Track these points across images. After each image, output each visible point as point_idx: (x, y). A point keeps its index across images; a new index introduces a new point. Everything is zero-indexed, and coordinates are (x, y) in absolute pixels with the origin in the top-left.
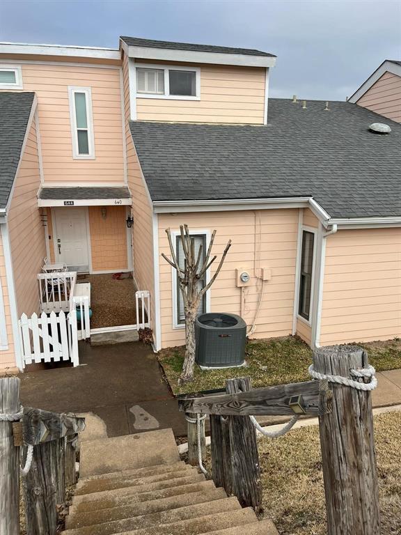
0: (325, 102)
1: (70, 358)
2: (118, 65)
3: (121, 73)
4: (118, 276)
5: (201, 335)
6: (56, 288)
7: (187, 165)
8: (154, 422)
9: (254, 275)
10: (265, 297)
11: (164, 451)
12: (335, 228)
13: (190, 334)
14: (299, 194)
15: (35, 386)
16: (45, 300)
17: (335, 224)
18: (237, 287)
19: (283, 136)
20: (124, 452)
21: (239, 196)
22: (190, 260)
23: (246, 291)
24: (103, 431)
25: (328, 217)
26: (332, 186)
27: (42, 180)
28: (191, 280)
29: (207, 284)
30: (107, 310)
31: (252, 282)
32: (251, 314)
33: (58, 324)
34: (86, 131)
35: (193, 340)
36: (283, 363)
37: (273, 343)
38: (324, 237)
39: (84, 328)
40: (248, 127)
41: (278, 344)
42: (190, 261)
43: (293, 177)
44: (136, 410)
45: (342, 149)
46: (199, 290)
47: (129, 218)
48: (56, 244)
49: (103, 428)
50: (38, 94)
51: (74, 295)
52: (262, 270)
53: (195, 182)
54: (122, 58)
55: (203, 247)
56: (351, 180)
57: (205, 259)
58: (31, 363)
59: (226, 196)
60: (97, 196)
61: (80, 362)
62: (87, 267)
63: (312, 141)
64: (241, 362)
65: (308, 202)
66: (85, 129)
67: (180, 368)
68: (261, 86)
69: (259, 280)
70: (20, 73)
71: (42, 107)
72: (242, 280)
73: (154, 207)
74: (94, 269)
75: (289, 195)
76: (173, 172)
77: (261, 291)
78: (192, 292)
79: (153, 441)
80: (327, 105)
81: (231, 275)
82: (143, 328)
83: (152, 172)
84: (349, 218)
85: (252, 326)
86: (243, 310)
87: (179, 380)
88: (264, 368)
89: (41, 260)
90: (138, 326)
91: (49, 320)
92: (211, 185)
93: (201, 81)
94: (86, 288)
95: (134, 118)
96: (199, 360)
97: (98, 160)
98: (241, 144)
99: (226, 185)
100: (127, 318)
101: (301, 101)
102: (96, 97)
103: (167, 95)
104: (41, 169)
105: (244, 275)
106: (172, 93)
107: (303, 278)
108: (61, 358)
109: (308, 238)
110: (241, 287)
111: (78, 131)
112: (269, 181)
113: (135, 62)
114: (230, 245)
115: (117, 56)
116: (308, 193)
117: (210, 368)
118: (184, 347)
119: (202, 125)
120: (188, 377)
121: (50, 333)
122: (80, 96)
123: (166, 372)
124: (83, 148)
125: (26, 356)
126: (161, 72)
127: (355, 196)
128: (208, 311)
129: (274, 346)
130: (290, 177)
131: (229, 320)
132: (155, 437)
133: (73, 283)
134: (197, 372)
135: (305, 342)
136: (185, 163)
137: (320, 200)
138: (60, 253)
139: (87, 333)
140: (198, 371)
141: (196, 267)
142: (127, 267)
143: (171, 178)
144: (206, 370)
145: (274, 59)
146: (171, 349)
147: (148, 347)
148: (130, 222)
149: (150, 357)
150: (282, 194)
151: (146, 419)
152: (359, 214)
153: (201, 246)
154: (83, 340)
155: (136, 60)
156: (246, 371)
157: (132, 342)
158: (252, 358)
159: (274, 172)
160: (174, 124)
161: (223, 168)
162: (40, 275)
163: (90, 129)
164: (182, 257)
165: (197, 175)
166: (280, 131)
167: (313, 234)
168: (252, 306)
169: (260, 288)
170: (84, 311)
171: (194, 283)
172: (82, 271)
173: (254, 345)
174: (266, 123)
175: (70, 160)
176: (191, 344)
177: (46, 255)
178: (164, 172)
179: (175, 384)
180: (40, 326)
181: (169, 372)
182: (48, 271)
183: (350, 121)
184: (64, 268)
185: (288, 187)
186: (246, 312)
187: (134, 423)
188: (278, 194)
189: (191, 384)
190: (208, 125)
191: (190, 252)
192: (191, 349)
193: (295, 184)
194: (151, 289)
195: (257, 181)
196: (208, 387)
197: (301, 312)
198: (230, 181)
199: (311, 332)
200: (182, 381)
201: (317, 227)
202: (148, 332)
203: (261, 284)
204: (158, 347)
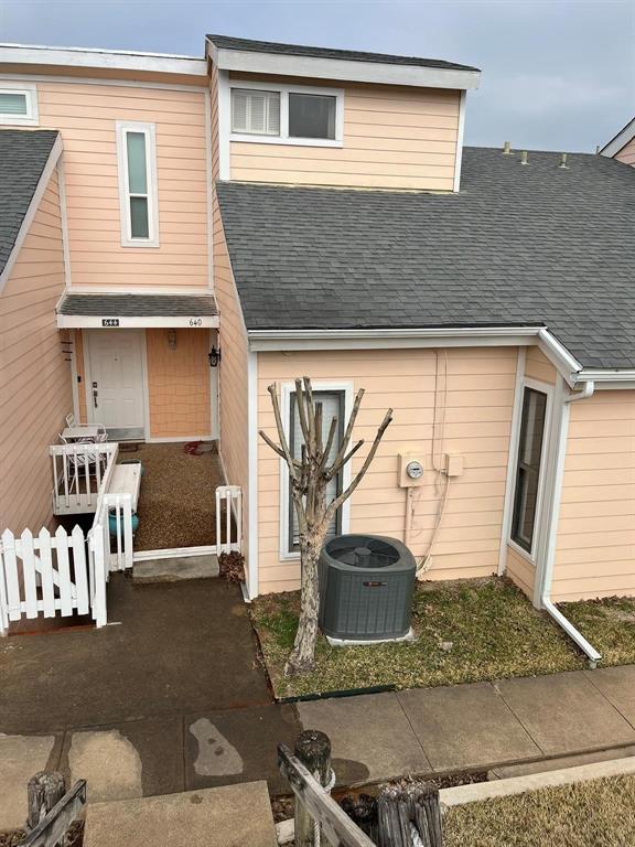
0: (561, 154)
1: (90, 609)
2: (202, 84)
3: (207, 100)
4: (193, 448)
5: (330, 584)
6: (82, 470)
7: (314, 262)
8: (233, 762)
9: (433, 466)
10: (450, 507)
11: (247, 836)
12: (590, 387)
13: (310, 584)
14: (520, 320)
15: (22, 667)
16: (61, 491)
17: (591, 380)
18: (399, 486)
19: (488, 213)
20: (170, 834)
21: (407, 322)
22: (313, 446)
23: (416, 494)
24: (134, 775)
25: (577, 367)
26: (581, 307)
27: (68, 282)
28: (313, 483)
29: (345, 489)
30: (167, 514)
31: (429, 478)
32: (426, 535)
33: (71, 550)
34: (145, 199)
35: (315, 595)
36: (481, 636)
37: (460, 592)
38: (567, 402)
39: (123, 551)
40: (425, 196)
41: (472, 591)
42: (312, 448)
43: (508, 288)
44: (203, 729)
45: (596, 238)
46: (328, 501)
47: (214, 350)
48: (89, 390)
50: (64, 133)
51: (107, 491)
52: (447, 457)
53: (328, 294)
54: (210, 72)
55: (338, 422)
56: (616, 295)
58: (19, 618)
59: (384, 322)
60: (160, 311)
61: (110, 617)
62: (142, 431)
63: (541, 223)
64: (404, 631)
65: (538, 337)
66: (144, 195)
67: (288, 640)
68: (451, 123)
69: (440, 476)
70: (35, 98)
71: (69, 157)
72: (409, 475)
73: (251, 340)
74: (153, 434)
75: (500, 321)
76: (289, 274)
77: (444, 495)
78: (316, 504)
79: (229, 810)
80: (564, 160)
81: (389, 464)
82: (228, 553)
83: (251, 274)
84: (617, 369)
85: (424, 558)
86: (408, 528)
87: (287, 665)
88: (447, 645)
89: (59, 420)
90: (219, 549)
91: (54, 543)
92: (357, 300)
93: (345, 112)
94: (131, 474)
95: (225, 177)
96: (327, 624)
97: (164, 248)
98: (412, 225)
99: (385, 300)
100: (201, 532)
101: (516, 151)
102: (164, 140)
103: (285, 138)
104: (67, 264)
105: (414, 466)
106: (293, 133)
107: (521, 473)
108: (75, 610)
109: (534, 403)
110: (407, 488)
111: (131, 198)
112: (465, 294)
113: (231, 78)
114: (390, 420)
115: (200, 69)
116: (537, 319)
117: (347, 641)
118: (298, 593)
119: (345, 192)
120: (302, 662)
121: (55, 566)
122: (135, 138)
123: (263, 646)
124: (140, 227)
125: (11, 606)
126: (275, 96)
127: (626, 325)
128: (346, 530)
129: (463, 596)
130: (503, 288)
131: (384, 551)
132: (233, 800)
133: (110, 461)
134: (321, 648)
135: (521, 592)
136: (312, 259)
137: (560, 332)
138: (96, 405)
139: (127, 558)
140: (324, 647)
141: (324, 458)
142: (209, 433)
143: (284, 287)
144: (338, 647)
145: (476, 74)
146: (275, 597)
147: (236, 589)
148: (215, 356)
149: (238, 611)
150: (489, 320)
151: (219, 752)
153: (334, 421)
154: (121, 571)
155: (233, 75)
156: (413, 650)
157: (206, 578)
158: (425, 623)
159: (472, 277)
160: (295, 189)
161: (380, 269)
162: (54, 448)
163: (151, 196)
164: (300, 440)
165: (332, 282)
166: (482, 204)
167: (545, 395)
168: (428, 522)
169: (441, 489)
170: (122, 519)
171: (319, 488)
172: (131, 438)
173: (427, 594)
174: (457, 189)
175: (116, 247)
176: (311, 602)
177: (71, 410)
178: (272, 275)
179: (280, 673)
180: (37, 552)
181: (270, 647)
182: (72, 441)
184: (100, 432)
185: (499, 306)
186: (414, 534)
187: (194, 759)
188: (481, 319)
189: (308, 676)
190: (356, 192)
191: (313, 431)
192: (310, 609)
193: (513, 300)
194: (243, 483)
195: (443, 294)
196: (341, 684)
197: (515, 536)
198: (394, 294)
199: (534, 575)
200: (292, 669)
201: (553, 384)
202: (236, 561)
203: (444, 482)
204: (253, 591)
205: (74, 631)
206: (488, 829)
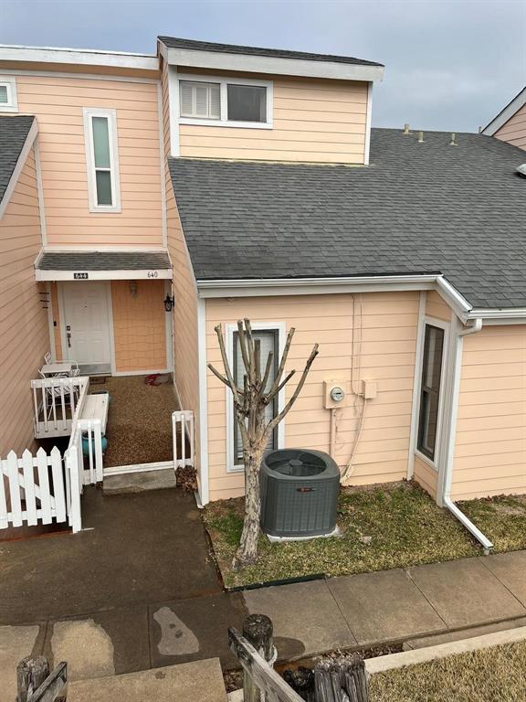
0: (451, 133)
1: (67, 518)
2: (154, 77)
3: (159, 90)
4: (152, 379)
5: (269, 490)
6: (58, 400)
7: (251, 224)
8: (191, 643)
9: (352, 390)
10: (367, 424)
12: (479, 324)
13: (253, 492)
14: (421, 269)
15: (9, 568)
16: (41, 418)
17: (480, 317)
18: (325, 408)
19: (393, 182)
21: (328, 272)
23: (339, 414)
25: (468, 307)
26: (470, 258)
27: (45, 241)
28: (254, 407)
29: (280, 412)
30: (131, 436)
31: (349, 401)
32: (346, 449)
33: (50, 468)
34: (109, 172)
35: (257, 501)
36: (395, 531)
37: (378, 493)
38: (461, 336)
39: (94, 467)
40: (341, 168)
41: (386, 494)
42: (253, 377)
43: (410, 244)
44: (165, 616)
45: (480, 201)
46: (266, 421)
47: (168, 298)
48: (63, 332)
49: (107, 651)
50: (39, 118)
51: (81, 417)
52: (364, 383)
53: (263, 250)
54: (161, 67)
55: (273, 356)
56: (498, 248)
57: (277, 374)
58: (6, 526)
59: (310, 272)
60: (123, 266)
61: (84, 525)
62: (109, 366)
63: (436, 189)
64: (331, 529)
65: (435, 283)
66: (107, 169)
67: (235, 539)
68: (361, 109)
69: (358, 399)
70: (14, 89)
71: (44, 138)
72: (333, 399)
73: (200, 289)
74: (118, 368)
75: (405, 270)
76: (230, 234)
77: (361, 414)
78: (257, 424)
79: (188, 683)
80: (453, 139)
81: (317, 390)
82: (184, 467)
83: (199, 234)
84: (500, 308)
85: (346, 467)
86: (333, 442)
87: (234, 560)
88: (367, 539)
89: (39, 358)
90: (176, 463)
91: (36, 462)
92: (287, 255)
93: (274, 100)
94: (100, 403)
95: (175, 153)
96: (267, 525)
97: (126, 213)
98: (331, 192)
99: (310, 254)
100: (160, 450)
101: (414, 131)
102: (124, 124)
103: (224, 121)
104: (43, 227)
105: (337, 391)
106: (231, 117)
107: (424, 395)
108: (54, 519)
109: (434, 337)
110: (331, 409)
111: (97, 172)
112: (376, 249)
113: (178, 72)
114: (317, 353)
115: (153, 64)
116: (434, 268)
117: (284, 538)
118: (243, 499)
119: (275, 165)
120: (247, 557)
121: (37, 482)
122: (100, 122)
123: (214, 544)
124: (104, 196)
126: (216, 87)
127: (507, 273)
128: (281, 446)
129: (379, 498)
130: (407, 244)
131: (313, 462)
132: (192, 675)
133: (83, 392)
134: (263, 544)
135: (426, 493)
136: (249, 221)
137: (453, 279)
138: (70, 345)
139: (98, 474)
140: (265, 543)
141: (263, 386)
142: (165, 367)
143: (226, 244)
144: (277, 543)
145: (380, 69)
146: (223, 503)
147: (190, 498)
148: (170, 302)
149: (192, 515)
151: (179, 635)
152: (516, 302)
153: (270, 355)
154: (93, 485)
155: (180, 69)
156: (339, 544)
157: (165, 489)
158: (348, 521)
159: (381, 235)
160: (233, 163)
161: (305, 229)
162: (34, 382)
163: (114, 169)
164: (242, 371)
165: (266, 239)
166: (388, 175)
167: (443, 331)
168: (347, 437)
169: (359, 410)
170: (93, 440)
171: (259, 411)
172: (99, 373)
173: (349, 497)
174: (367, 163)
175: (85, 213)
176: (254, 507)
177: (48, 350)
178: (216, 234)
179: (229, 566)
180: (21, 471)
181: (220, 545)
182: (50, 375)
183: (487, 160)
184: (74, 367)
185: (404, 258)
186: (338, 446)
187: (158, 643)
188: (389, 269)
189: (252, 568)
190: (284, 165)
191: (253, 363)
192: (253, 512)
193: (414, 253)
194: (195, 408)
195: (358, 248)
196: (280, 574)
197: (421, 446)
198: (316, 249)
199: (437, 479)
200: (239, 563)
201: (449, 321)
202: (190, 473)
203: (361, 404)
204: (205, 499)
205: (54, 536)
206: (404, 692)
